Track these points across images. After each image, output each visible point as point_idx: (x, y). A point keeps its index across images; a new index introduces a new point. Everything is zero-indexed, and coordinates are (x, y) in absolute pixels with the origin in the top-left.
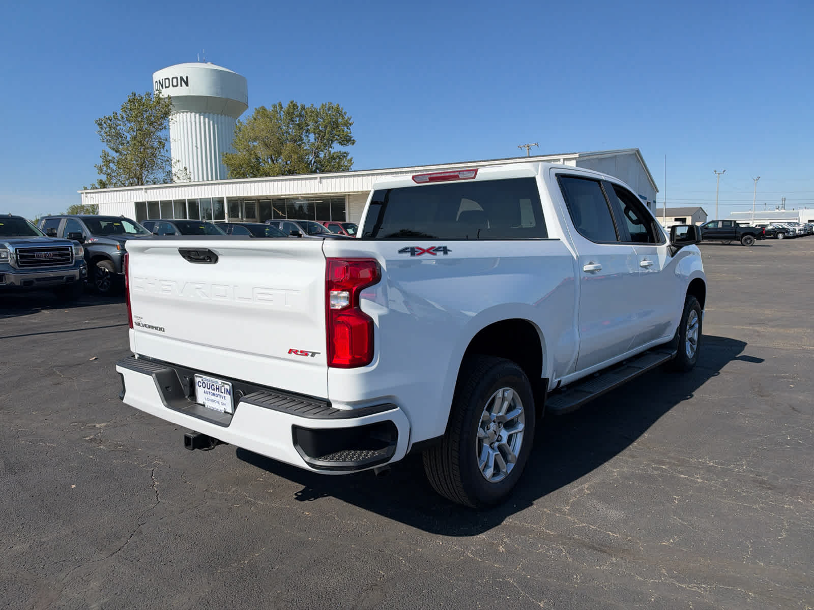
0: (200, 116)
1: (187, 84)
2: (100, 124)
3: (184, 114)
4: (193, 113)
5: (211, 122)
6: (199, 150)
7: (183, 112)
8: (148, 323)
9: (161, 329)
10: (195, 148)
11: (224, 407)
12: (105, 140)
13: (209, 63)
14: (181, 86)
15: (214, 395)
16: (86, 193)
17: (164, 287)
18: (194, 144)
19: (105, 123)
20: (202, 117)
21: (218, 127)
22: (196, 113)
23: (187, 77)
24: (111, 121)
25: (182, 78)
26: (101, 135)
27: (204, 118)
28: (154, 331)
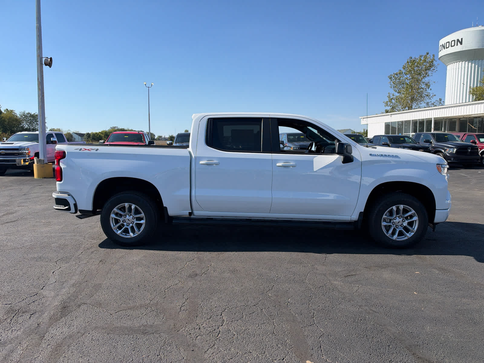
0: (468, 63)
1: (461, 43)
2: (390, 78)
3: (457, 64)
4: (464, 62)
5: (477, 66)
6: (465, 86)
7: (457, 62)
10: (462, 85)
12: (393, 87)
13: (480, 26)
14: (457, 45)
16: (363, 118)
18: (462, 82)
19: (393, 77)
20: (470, 64)
21: (481, 69)
22: (466, 61)
23: (462, 39)
24: (397, 75)
25: (458, 40)
26: (391, 84)
27: (472, 64)
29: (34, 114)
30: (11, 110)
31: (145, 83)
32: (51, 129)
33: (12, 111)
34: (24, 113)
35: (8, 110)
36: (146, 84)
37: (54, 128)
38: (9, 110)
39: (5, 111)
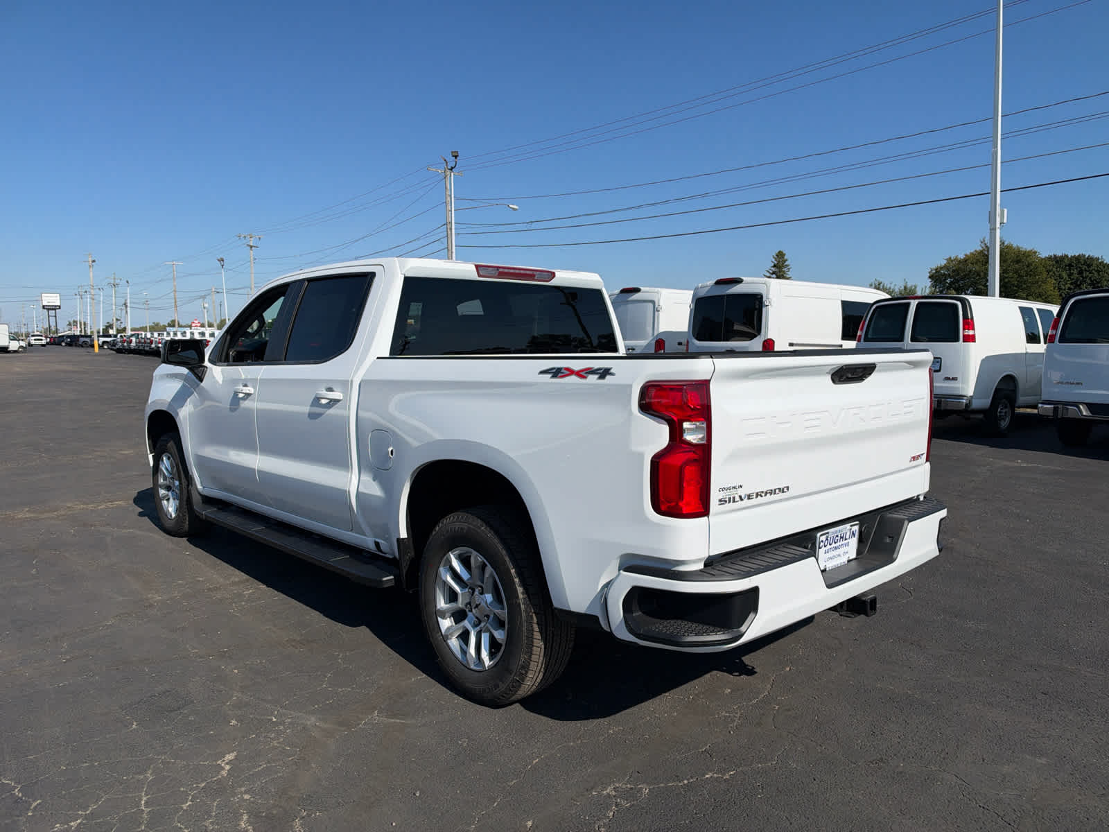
8: (754, 490)
9: (782, 490)
11: (847, 556)
15: (836, 548)
17: (808, 424)
28: (769, 498)
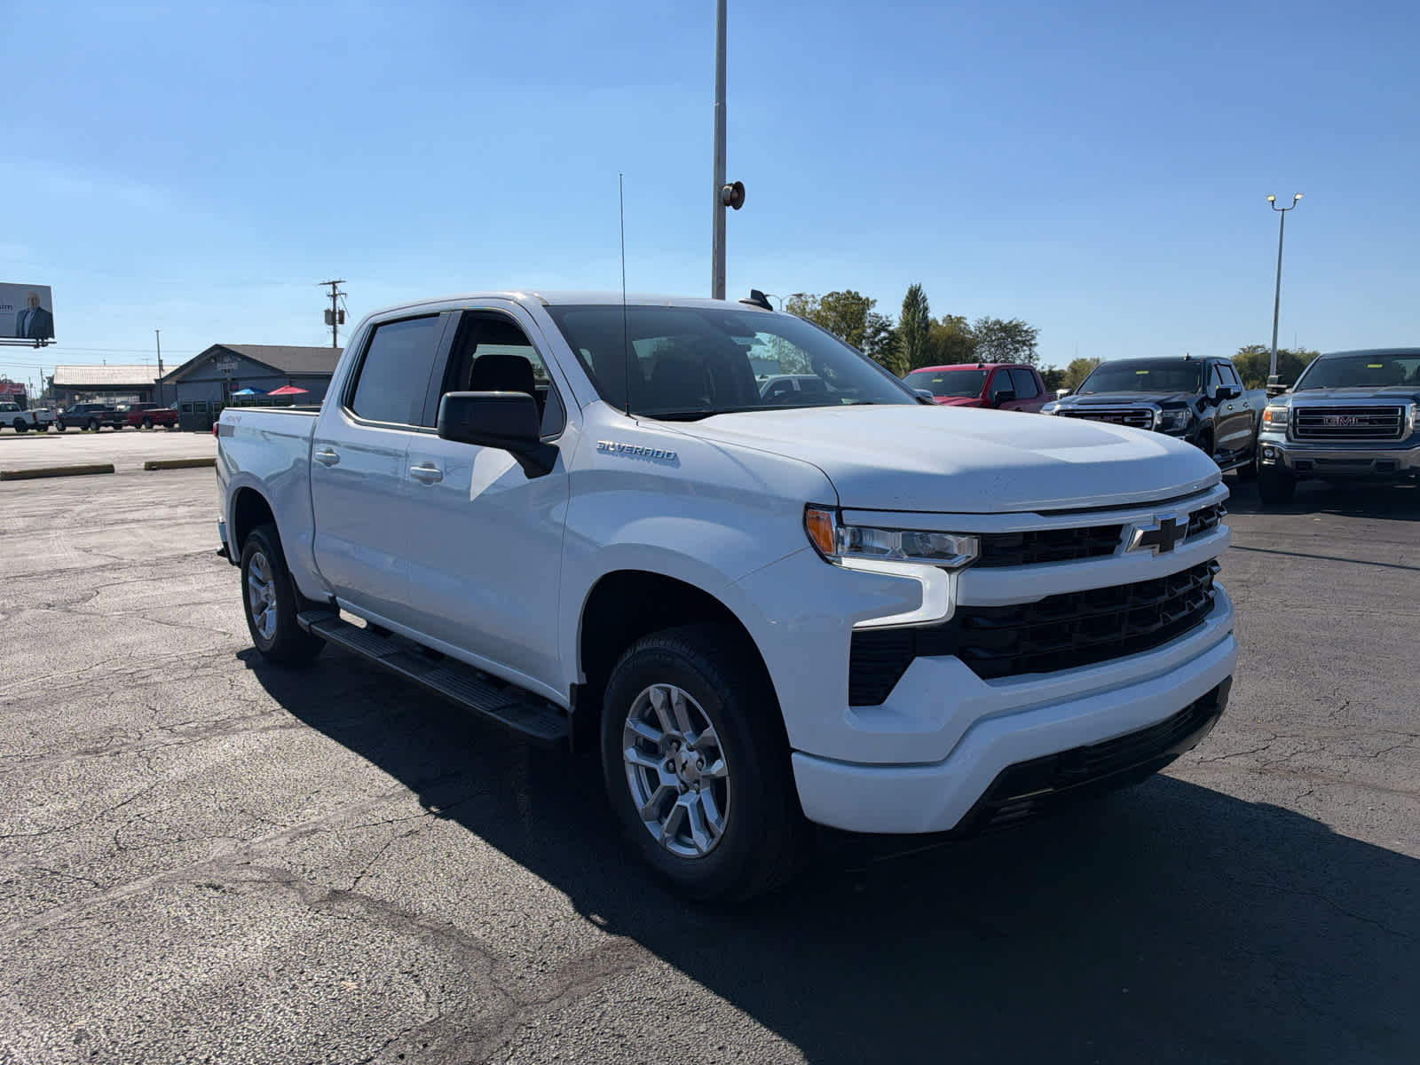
29: (1011, 322)
30: (958, 316)
31: (1272, 198)
32: (1075, 359)
33: (960, 320)
34: (986, 322)
35: (951, 319)
36: (1273, 201)
37: (1084, 357)
38: (953, 317)
39: (944, 321)
